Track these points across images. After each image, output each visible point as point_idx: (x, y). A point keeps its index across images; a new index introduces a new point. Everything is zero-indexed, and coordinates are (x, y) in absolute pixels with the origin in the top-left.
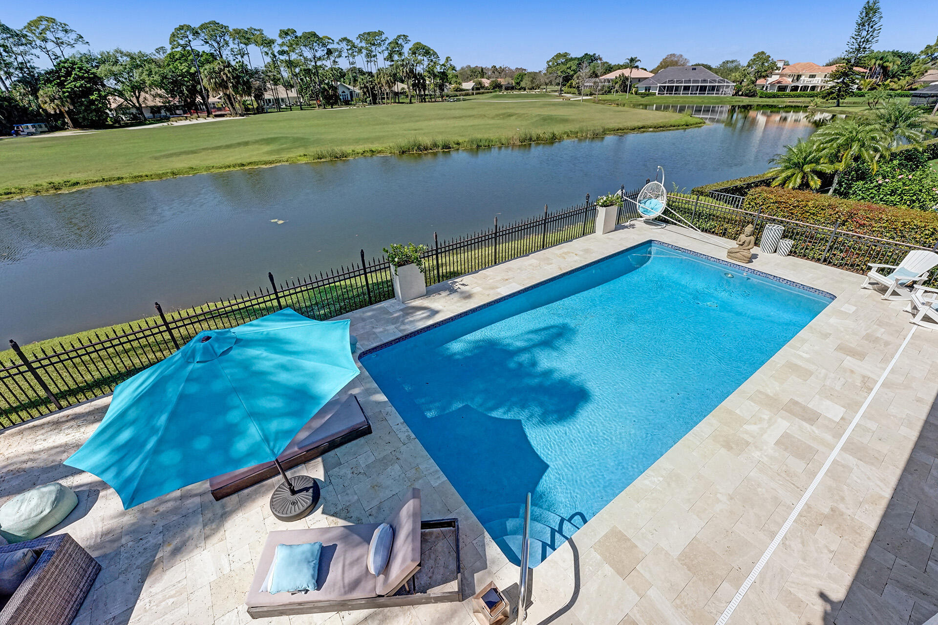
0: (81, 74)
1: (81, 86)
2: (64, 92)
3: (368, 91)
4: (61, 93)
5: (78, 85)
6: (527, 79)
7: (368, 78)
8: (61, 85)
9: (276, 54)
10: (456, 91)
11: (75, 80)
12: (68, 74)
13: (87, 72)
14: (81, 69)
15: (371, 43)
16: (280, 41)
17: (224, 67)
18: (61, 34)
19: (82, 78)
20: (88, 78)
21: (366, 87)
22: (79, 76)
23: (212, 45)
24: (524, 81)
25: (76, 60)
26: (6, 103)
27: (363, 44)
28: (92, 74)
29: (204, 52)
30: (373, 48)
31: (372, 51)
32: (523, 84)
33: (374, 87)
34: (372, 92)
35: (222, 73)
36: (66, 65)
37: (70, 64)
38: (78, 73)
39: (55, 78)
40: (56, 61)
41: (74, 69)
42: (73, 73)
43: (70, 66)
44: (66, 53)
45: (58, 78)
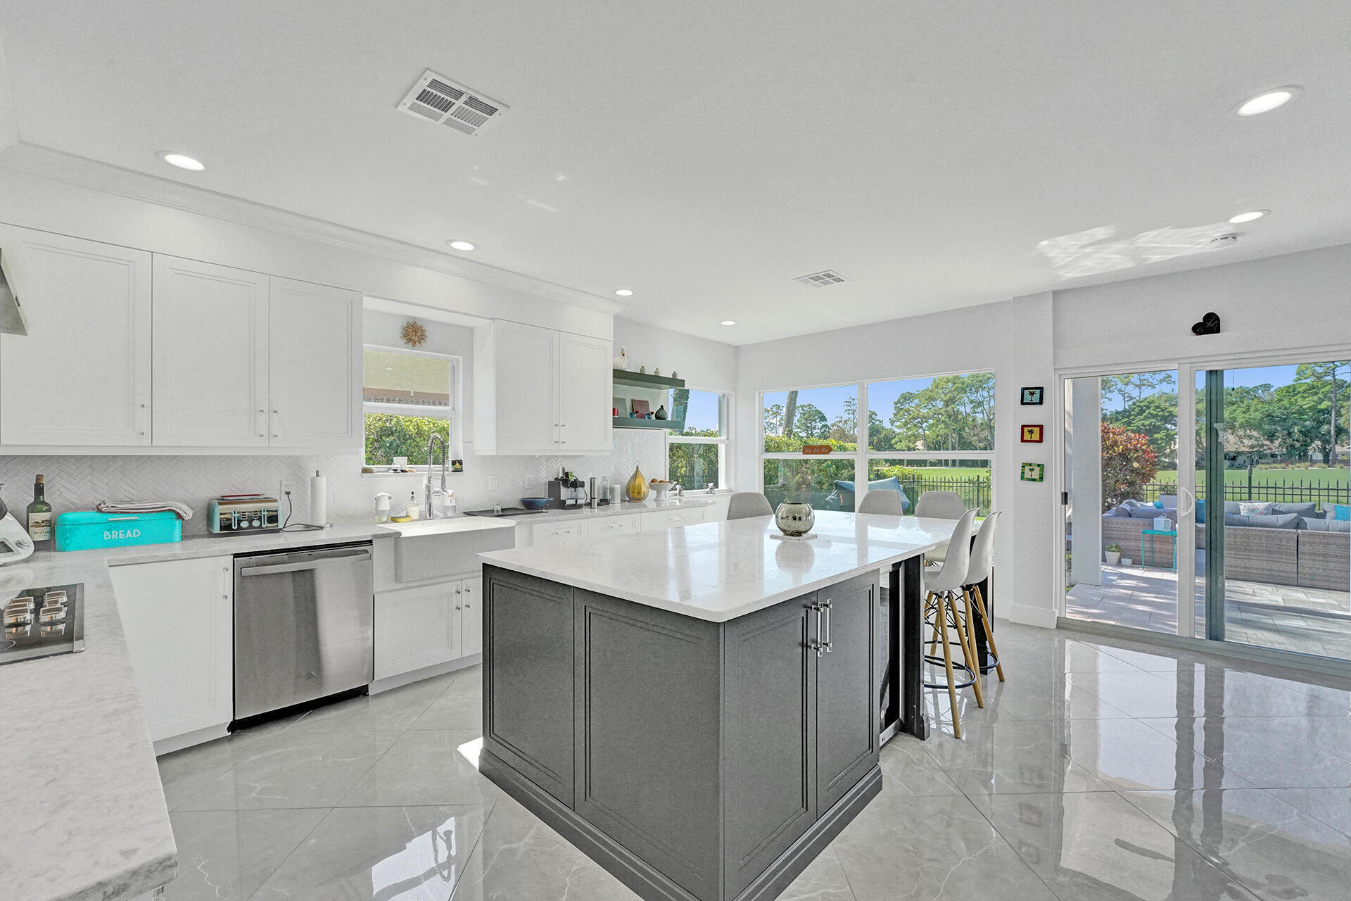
1: (1149, 425)
12: (1142, 412)
13: (1163, 410)
14: (1157, 407)
22: (1152, 414)
25: (1155, 399)
28: (1168, 412)
36: (1142, 404)
37: (1146, 403)
38: (1152, 412)
39: (1123, 417)
40: (1130, 403)
41: (1148, 407)
42: (1147, 411)
43: (1145, 406)
44: (1147, 393)
45: (1128, 416)
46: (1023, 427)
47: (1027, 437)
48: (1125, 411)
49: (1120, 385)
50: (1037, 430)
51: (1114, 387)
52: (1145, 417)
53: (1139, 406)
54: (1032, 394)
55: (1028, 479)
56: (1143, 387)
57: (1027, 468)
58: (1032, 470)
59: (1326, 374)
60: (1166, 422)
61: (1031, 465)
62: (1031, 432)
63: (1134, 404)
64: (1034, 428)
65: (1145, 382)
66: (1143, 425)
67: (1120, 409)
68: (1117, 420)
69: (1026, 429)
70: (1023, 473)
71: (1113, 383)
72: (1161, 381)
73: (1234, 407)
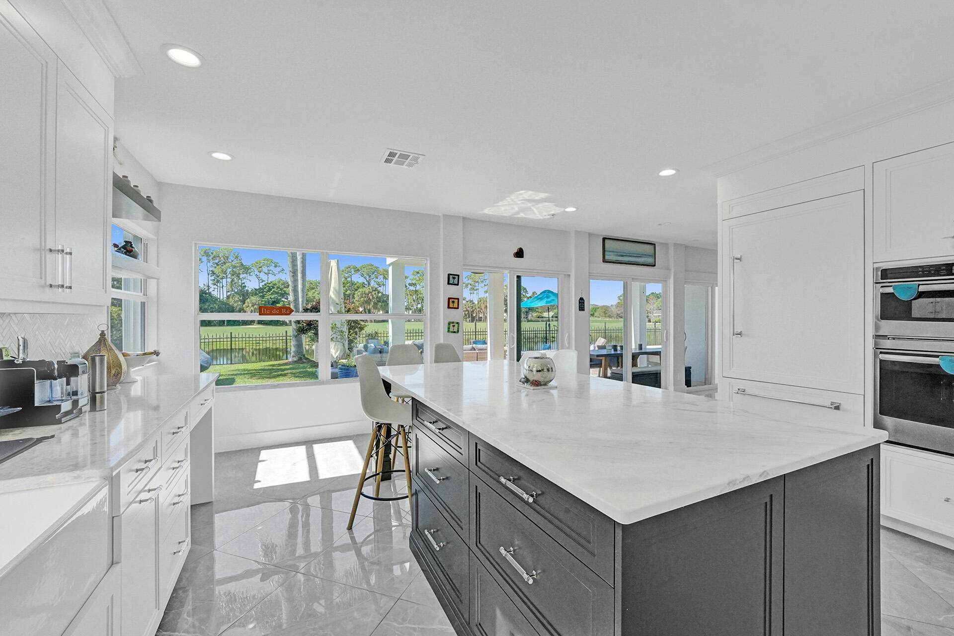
0: (277, 291)
1: (274, 298)
2: (262, 301)
3: (468, 313)
4: (260, 302)
5: (272, 297)
6: (601, 311)
7: (469, 305)
8: (263, 297)
9: (407, 285)
10: (539, 317)
11: (272, 294)
12: (270, 290)
13: (281, 290)
14: (278, 288)
15: (475, 281)
16: (412, 277)
17: (373, 291)
18: (272, 268)
19: (277, 293)
20: (281, 293)
21: (467, 310)
22: (275, 292)
23: (365, 278)
24: (597, 311)
25: (276, 282)
26: (224, 306)
27: (470, 281)
28: (284, 291)
29: (357, 282)
30: (477, 284)
31: (475, 286)
32: (596, 314)
33: (473, 311)
34: (472, 315)
35: (370, 294)
36: (270, 285)
37: (272, 285)
38: (275, 290)
39: (260, 293)
40: (263, 284)
41: (274, 288)
42: (273, 290)
43: (272, 286)
44: (272, 279)
45: (262, 292)
46: (449, 299)
47: (451, 305)
48: (260, 289)
49: (256, 272)
50: (456, 301)
51: (253, 273)
52: (272, 293)
53: (269, 286)
54: (454, 278)
55: (452, 332)
56: (269, 275)
57: (451, 325)
58: (454, 326)
59: (348, 277)
60: (283, 297)
61: (453, 323)
62: (453, 302)
63: (265, 285)
64: (455, 300)
65: (271, 272)
66: (270, 298)
67: (258, 288)
68: (256, 294)
69: (451, 300)
70: (449, 328)
71: (252, 270)
72: (279, 272)
73: (314, 291)
